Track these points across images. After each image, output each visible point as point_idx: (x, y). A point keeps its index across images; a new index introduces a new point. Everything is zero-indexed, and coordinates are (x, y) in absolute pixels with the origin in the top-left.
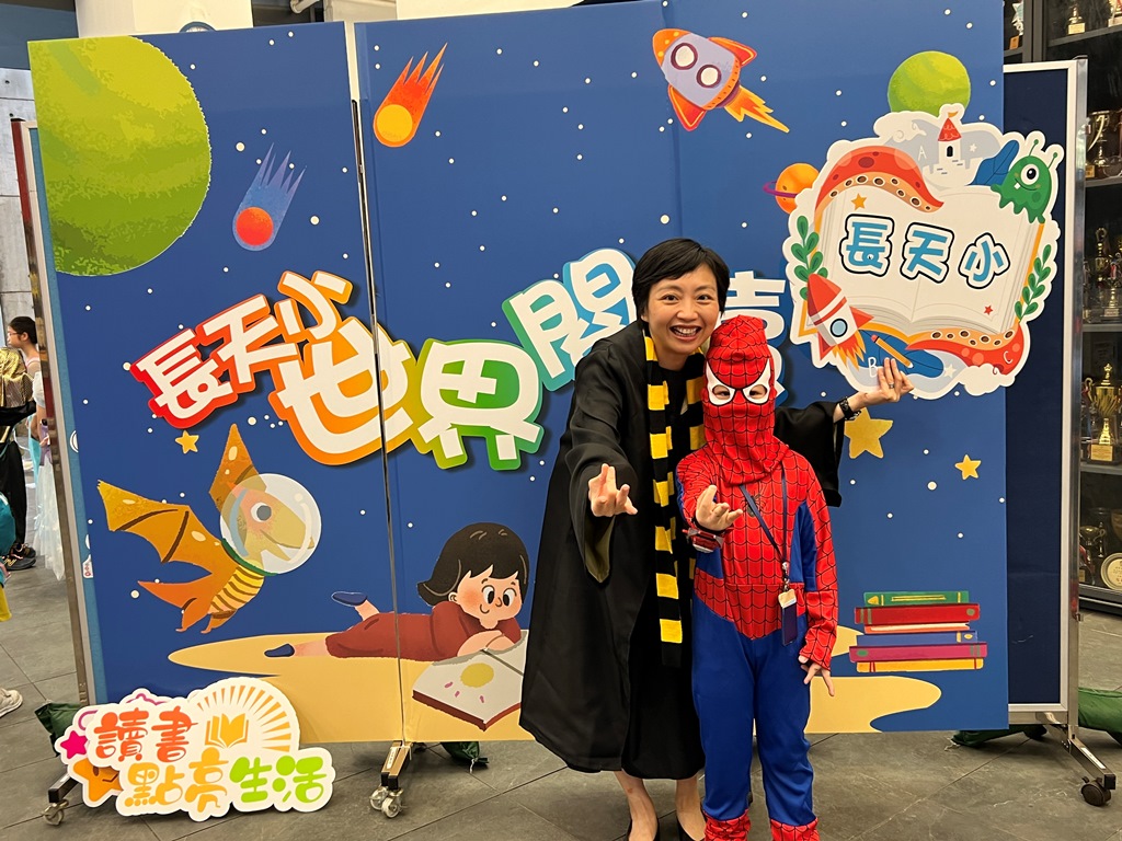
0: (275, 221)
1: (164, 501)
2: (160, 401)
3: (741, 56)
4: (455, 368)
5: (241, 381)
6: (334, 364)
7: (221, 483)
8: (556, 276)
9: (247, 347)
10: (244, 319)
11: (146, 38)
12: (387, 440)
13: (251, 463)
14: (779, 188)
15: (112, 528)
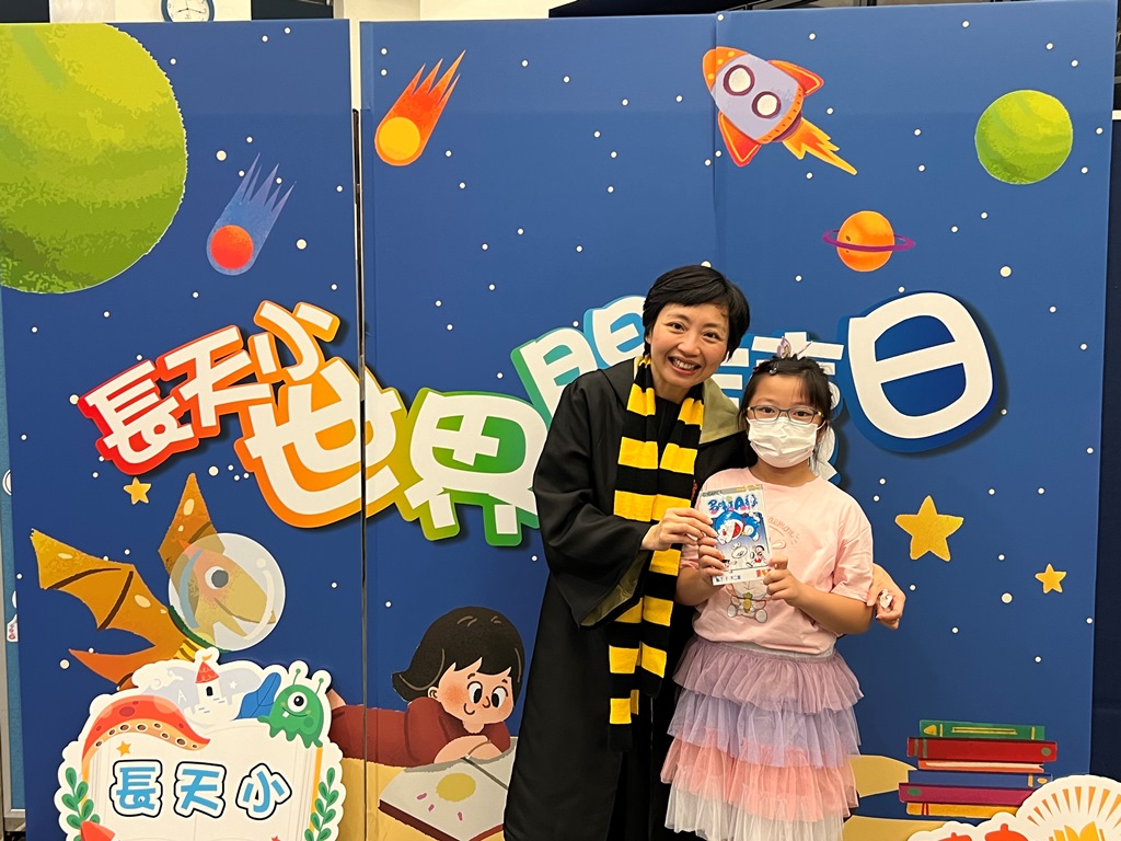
0: (255, 243)
1: (106, 558)
2: (109, 442)
3: (805, 84)
4: (453, 423)
5: (204, 424)
6: (314, 409)
7: (173, 541)
8: (576, 324)
9: (213, 385)
10: (212, 353)
11: (122, 27)
12: (367, 502)
13: (209, 520)
14: (841, 238)
15: (44, 585)
